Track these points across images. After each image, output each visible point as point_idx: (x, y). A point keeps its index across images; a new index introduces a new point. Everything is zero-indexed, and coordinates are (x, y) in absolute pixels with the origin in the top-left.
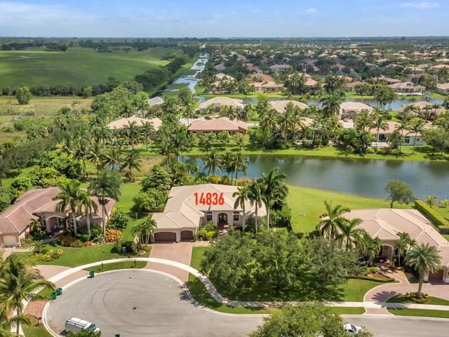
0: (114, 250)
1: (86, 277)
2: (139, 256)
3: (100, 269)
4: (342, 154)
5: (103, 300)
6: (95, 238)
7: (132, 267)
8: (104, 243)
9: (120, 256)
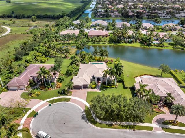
1: (48, 106)
2: (68, 95)
3: (53, 102)
4: (142, 46)
5: (53, 118)
6: (53, 87)
7: (65, 101)
8: (55, 89)
9: (61, 95)
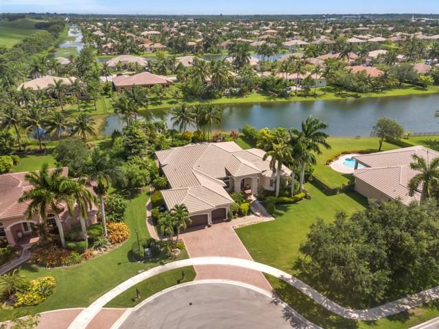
0: (133, 256)
2: (175, 259)
3: (132, 298)
4: (270, 99)
6: (97, 243)
7: (179, 282)
8: (110, 248)
9: (148, 265)
